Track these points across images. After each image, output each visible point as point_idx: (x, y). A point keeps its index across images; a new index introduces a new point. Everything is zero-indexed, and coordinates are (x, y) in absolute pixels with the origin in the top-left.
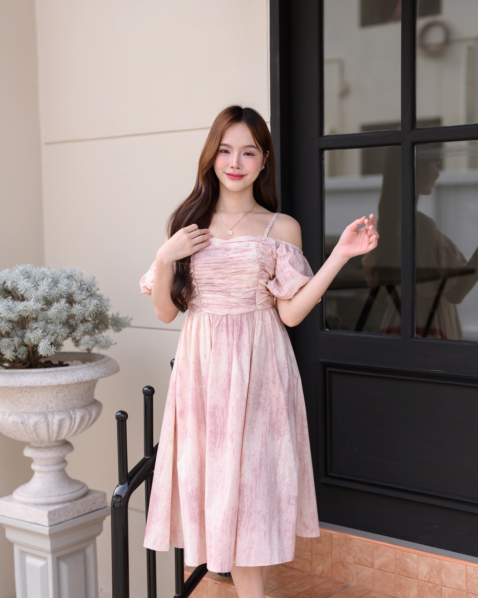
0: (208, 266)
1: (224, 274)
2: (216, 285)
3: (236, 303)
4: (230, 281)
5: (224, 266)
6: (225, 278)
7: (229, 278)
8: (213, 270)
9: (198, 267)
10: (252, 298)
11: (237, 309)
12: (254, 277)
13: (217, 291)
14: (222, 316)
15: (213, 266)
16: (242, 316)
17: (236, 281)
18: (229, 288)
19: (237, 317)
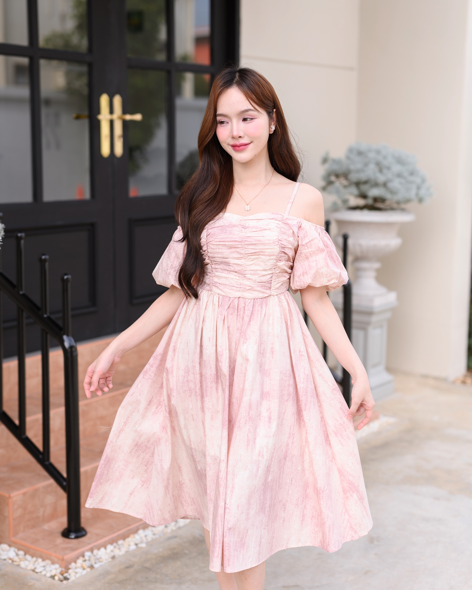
0: (223, 245)
1: (241, 254)
2: (231, 265)
3: (250, 286)
4: (246, 262)
5: (240, 246)
6: (240, 258)
7: (245, 258)
8: (229, 249)
9: (212, 245)
10: (267, 282)
11: (250, 293)
12: (273, 259)
13: (231, 271)
14: (233, 299)
15: (229, 245)
16: (255, 301)
17: (252, 262)
18: (245, 269)
19: (250, 301)
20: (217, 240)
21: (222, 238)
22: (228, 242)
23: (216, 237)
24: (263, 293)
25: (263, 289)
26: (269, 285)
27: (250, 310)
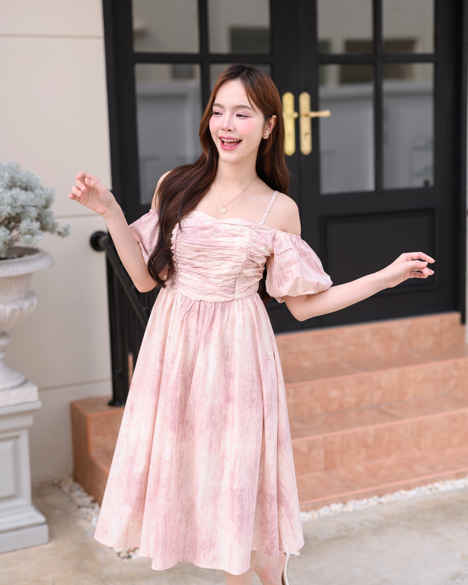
0: (191, 247)
1: (208, 257)
3: (212, 290)
4: (211, 266)
5: (208, 250)
7: (211, 262)
8: (196, 252)
9: (181, 245)
10: (230, 287)
11: (212, 297)
12: (239, 266)
13: (195, 273)
14: (195, 301)
15: (197, 248)
16: (216, 305)
17: (218, 267)
18: (209, 273)
19: (211, 305)
20: (186, 241)
21: (191, 241)
22: (197, 244)
23: (186, 238)
24: (226, 297)
25: (225, 293)
26: (232, 290)
27: (211, 314)
